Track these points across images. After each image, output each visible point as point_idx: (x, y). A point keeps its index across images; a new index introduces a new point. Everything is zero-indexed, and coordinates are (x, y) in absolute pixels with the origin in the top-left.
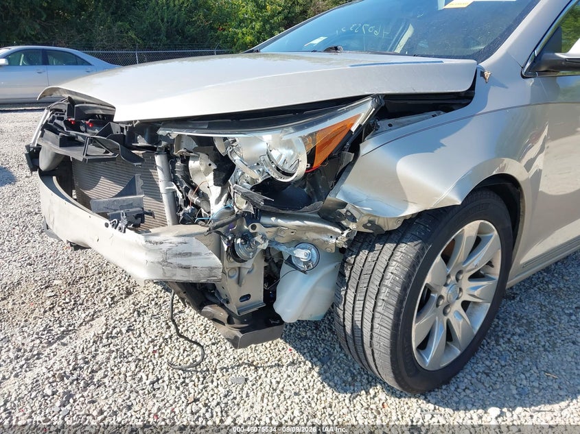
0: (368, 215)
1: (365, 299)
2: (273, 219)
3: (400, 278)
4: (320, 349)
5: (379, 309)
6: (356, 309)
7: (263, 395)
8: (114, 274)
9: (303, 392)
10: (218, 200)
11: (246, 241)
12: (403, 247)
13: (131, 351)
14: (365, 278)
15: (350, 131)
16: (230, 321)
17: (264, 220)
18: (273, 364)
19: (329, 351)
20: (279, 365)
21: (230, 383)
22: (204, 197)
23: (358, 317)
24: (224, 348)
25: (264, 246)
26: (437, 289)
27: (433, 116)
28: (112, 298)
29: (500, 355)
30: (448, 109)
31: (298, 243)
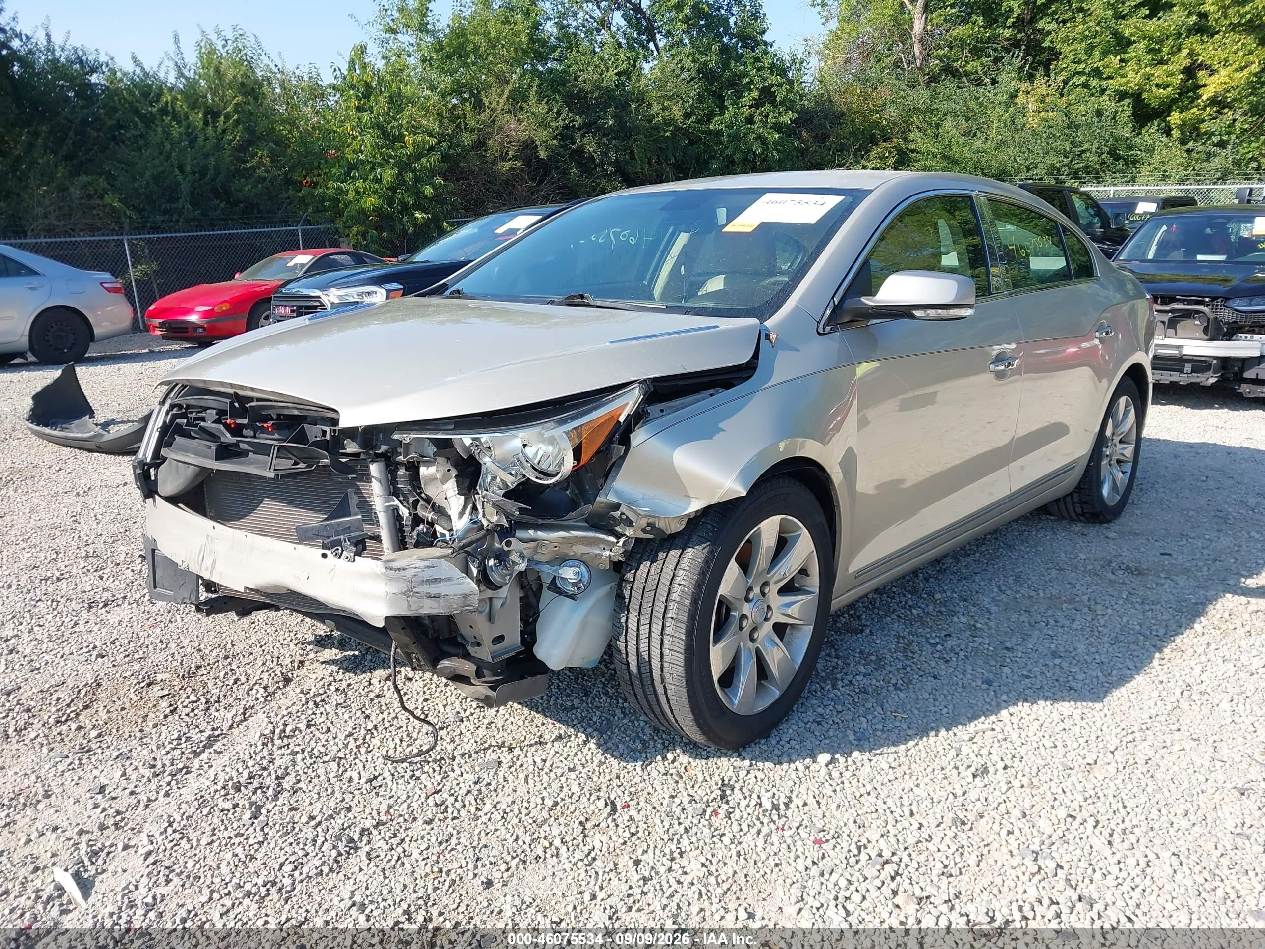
0: (645, 516)
1: (650, 623)
2: (531, 532)
3: (690, 590)
4: (594, 719)
5: (668, 630)
6: (641, 637)
7: (527, 776)
8: (252, 657)
9: (579, 768)
10: (461, 514)
11: (500, 562)
12: (689, 552)
13: (323, 750)
14: (649, 596)
15: (618, 422)
16: (479, 674)
17: (520, 534)
18: (533, 742)
19: (608, 720)
20: (541, 743)
21: (477, 769)
22: (441, 512)
23: (644, 647)
24: (458, 732)
25: (522, 567)
26: (737, 604)
27: (711, 395)
28: (265, 688)
29: (837, 700)
30: (728, 385)
31: (562, 560)
